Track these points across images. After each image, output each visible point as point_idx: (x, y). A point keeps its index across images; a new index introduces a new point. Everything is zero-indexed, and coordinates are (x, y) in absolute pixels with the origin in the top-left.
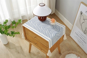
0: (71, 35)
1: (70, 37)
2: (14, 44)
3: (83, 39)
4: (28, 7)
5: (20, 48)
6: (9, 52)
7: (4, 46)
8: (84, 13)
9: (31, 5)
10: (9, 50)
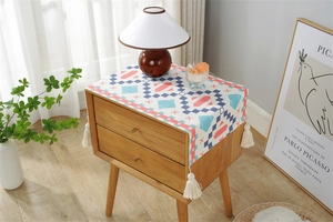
0: (267, 154)
1: (266, 159)
2: (48, 186)
3: (315, 156)
4: (103, 60)
5: (71, 200)
6: (24, 215)
7: (6, 195)
8: (312, 53)
9: (114, 54)
10: (24, 208)
